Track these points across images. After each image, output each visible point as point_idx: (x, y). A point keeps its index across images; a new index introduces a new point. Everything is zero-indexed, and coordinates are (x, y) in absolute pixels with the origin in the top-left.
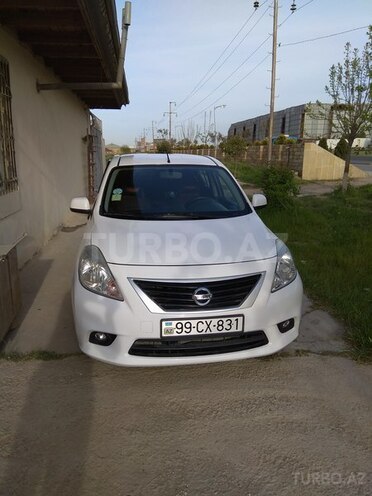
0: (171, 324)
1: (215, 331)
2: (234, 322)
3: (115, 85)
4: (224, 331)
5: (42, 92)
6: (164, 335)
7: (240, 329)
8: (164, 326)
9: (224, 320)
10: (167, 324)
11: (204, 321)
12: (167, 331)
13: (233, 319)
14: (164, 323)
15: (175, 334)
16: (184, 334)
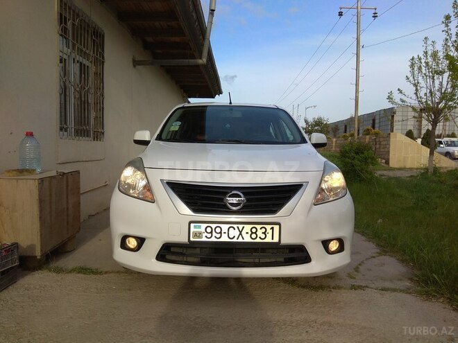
0: (200, 227)
1: (247, 239)
2: (269, 231)
3: (200, 61)
4: (258, 240)
5: (137, 67)
6: (192, 239)
7: (276, 240)
8: (193, 229)
9: (258, 227)
10: (195, 227)
11: (235, 226)
12: (196, 235)
13: (268, 227)
14: (192, 225)
15: (204, 239)
16: (213, 239)
